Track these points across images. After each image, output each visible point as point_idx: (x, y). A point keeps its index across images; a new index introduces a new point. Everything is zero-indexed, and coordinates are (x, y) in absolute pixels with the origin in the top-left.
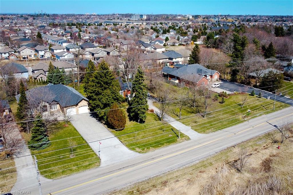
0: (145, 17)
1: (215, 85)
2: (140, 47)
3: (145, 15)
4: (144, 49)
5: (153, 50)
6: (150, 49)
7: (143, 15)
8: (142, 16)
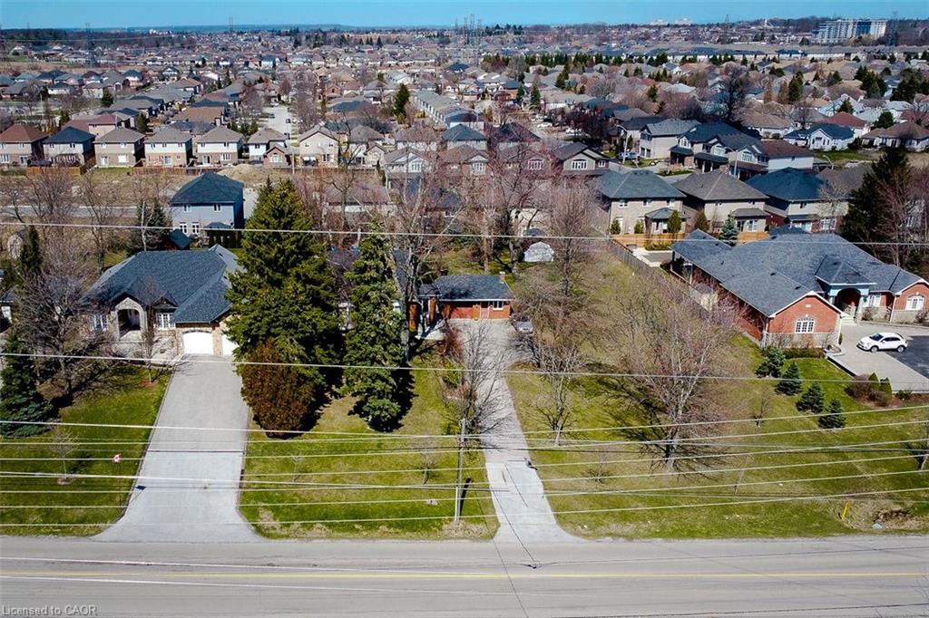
0: (878, 31)
1: (878, 338)
2: (708, 148)
3: (880, 22)
4: (722, 155)
5: (755, 161)
6: (745, 157)
7: (870, 23)
8: (864, 25)
